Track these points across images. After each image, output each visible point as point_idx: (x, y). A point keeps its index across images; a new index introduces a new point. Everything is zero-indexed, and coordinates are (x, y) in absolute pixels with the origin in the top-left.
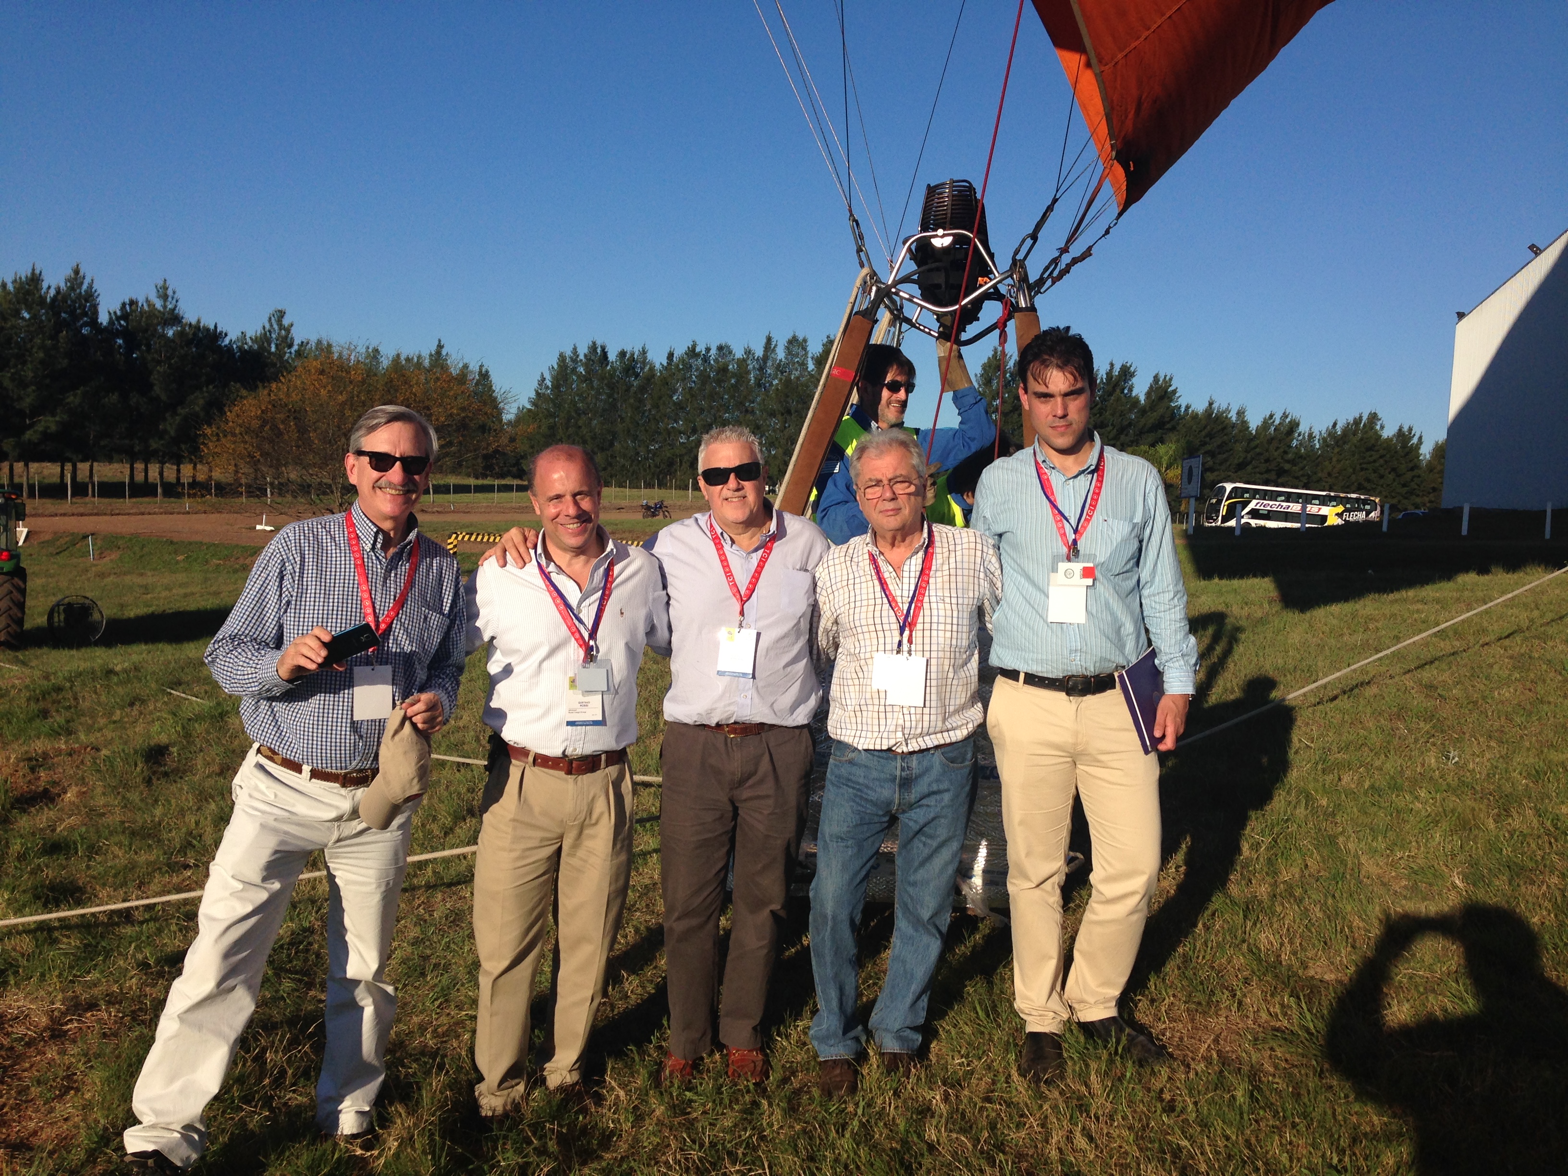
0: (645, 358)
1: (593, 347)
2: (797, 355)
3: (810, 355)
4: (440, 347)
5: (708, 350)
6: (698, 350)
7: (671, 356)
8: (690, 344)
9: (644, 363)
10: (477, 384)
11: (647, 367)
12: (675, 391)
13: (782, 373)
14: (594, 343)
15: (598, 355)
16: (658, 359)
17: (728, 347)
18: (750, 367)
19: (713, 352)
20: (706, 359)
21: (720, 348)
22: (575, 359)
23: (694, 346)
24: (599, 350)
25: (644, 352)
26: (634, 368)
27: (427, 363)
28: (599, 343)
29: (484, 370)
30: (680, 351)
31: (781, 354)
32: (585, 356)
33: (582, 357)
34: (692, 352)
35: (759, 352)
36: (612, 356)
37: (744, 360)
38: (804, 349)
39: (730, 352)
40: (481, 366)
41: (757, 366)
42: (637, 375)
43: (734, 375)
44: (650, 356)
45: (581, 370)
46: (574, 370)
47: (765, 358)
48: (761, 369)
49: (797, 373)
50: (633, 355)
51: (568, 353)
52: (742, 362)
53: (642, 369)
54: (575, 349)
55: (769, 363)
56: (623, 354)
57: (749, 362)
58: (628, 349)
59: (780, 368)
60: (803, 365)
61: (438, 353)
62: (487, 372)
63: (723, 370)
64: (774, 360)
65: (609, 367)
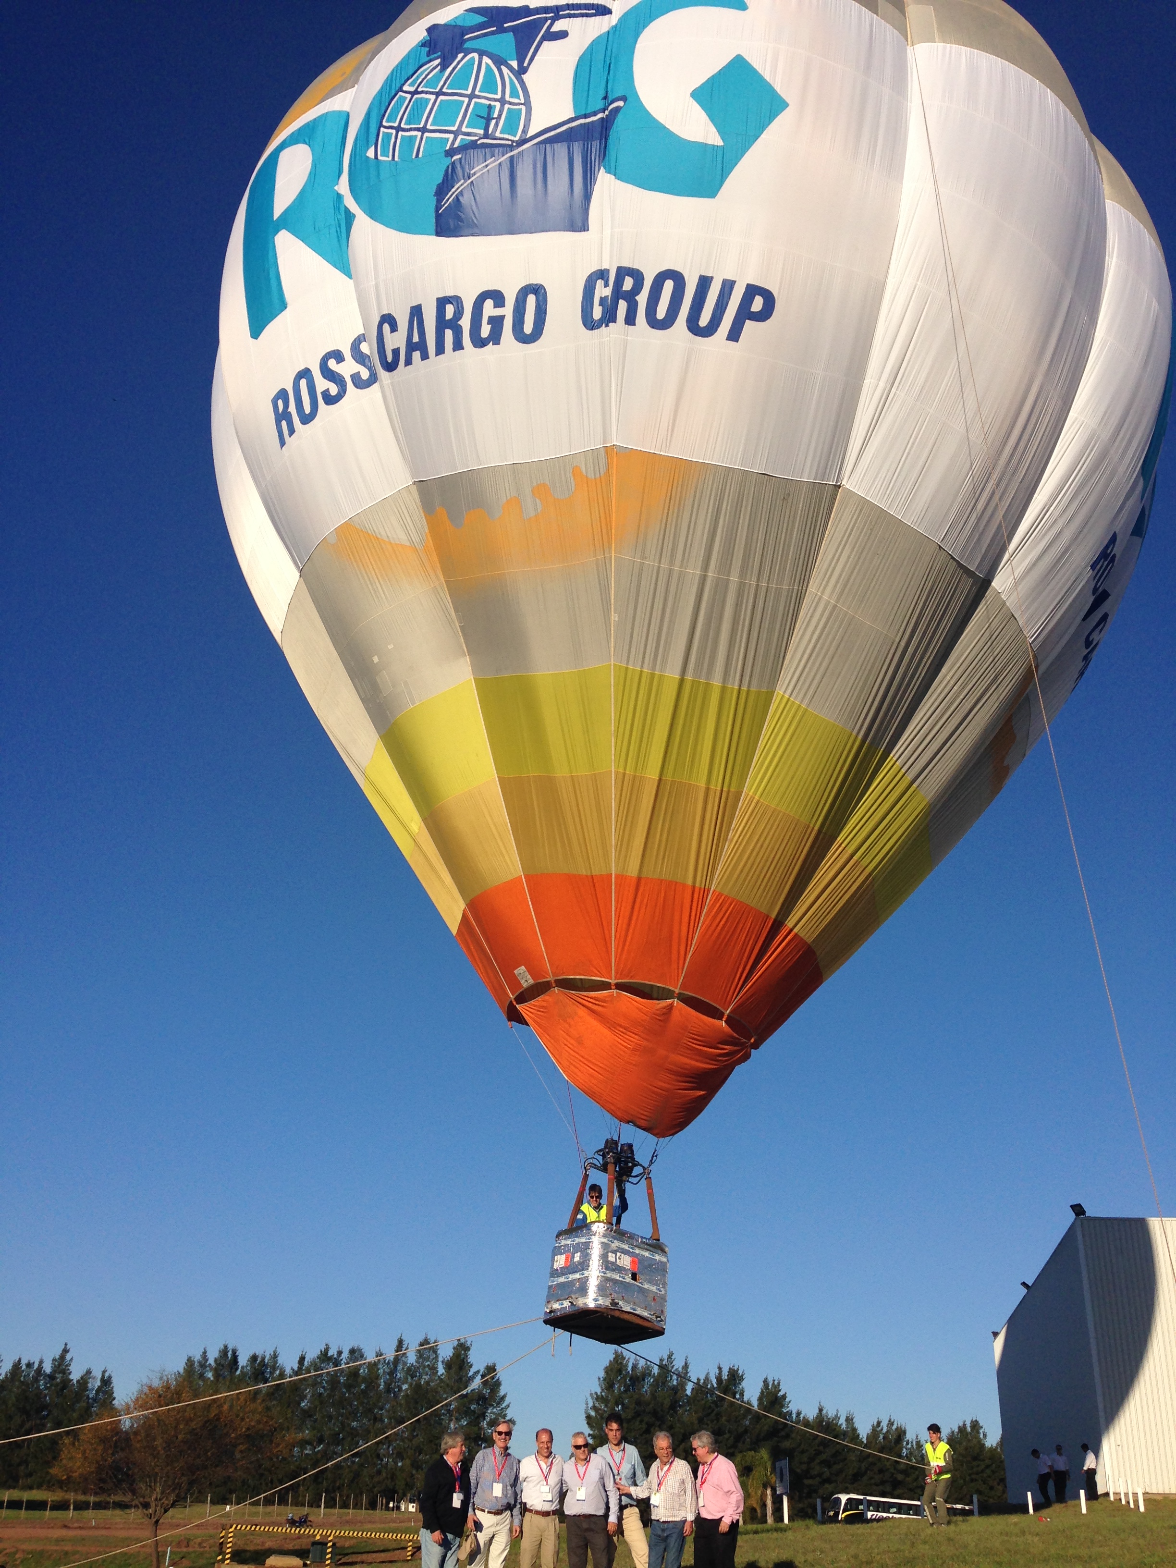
0: (276, 1362)
1: (224, 1352)
2: (427, 1359)
3: (440, 1359)
4: (65, 1351)
5: (340, 1353)
6: (330, 1354)
7: (302, 1359)
8: (323, 1348)
9: (274, 1368)
10: (98, 1391)
11: (278, 1372)
12: (303, 1398)
13: (412, 1378)
14: (226, 1347)
15: (228, 1360)
16: (288, 1362)
17: (360, 1350)
18: (381, 1371)
19: (345, 1355)
20: (337, 1363)
21: (352, 1351)
22: (203, 1364)
23: (327, 1350)
24: (230, 1355)
25: (275, 1356)
26: (263, 1373)
27: (48, 1368)
28: (230, 1347)
29: (107, 1375)
30: (312, 1355)
31: (412, 1358)
32: (216, 1360)
33: (211, 1361)
34: (324, 1357)
35: (390, 1355)
36: (243, 1361)
37: (375, 1364)
38: (435, 1352)
39: (362, 1356)
40: (104, 1372)
41: (387, 1370)
42: (266, 1380)
43: (364, 1380)
44: (280, 1361)
45: (210, 1375)
46: (201, 1376)
47: (397, 1360)
48: (392, 1373)
49: (427, 1378)
50: (263, 1358)
51: (197, 1357)
52: (373, 1366)
53: (272, 1373)
54: (205, 1353)
55: (400, 1367)
56: (254, 1358)
57: (380, 1366)
58: (259, 1353)
59: (411, 1372)
60: (434, 1369)
61: (62, 1357)
62: (110, 1377)
63: (354, 1375)
64: (405, 1363)
65: (238, 1372)
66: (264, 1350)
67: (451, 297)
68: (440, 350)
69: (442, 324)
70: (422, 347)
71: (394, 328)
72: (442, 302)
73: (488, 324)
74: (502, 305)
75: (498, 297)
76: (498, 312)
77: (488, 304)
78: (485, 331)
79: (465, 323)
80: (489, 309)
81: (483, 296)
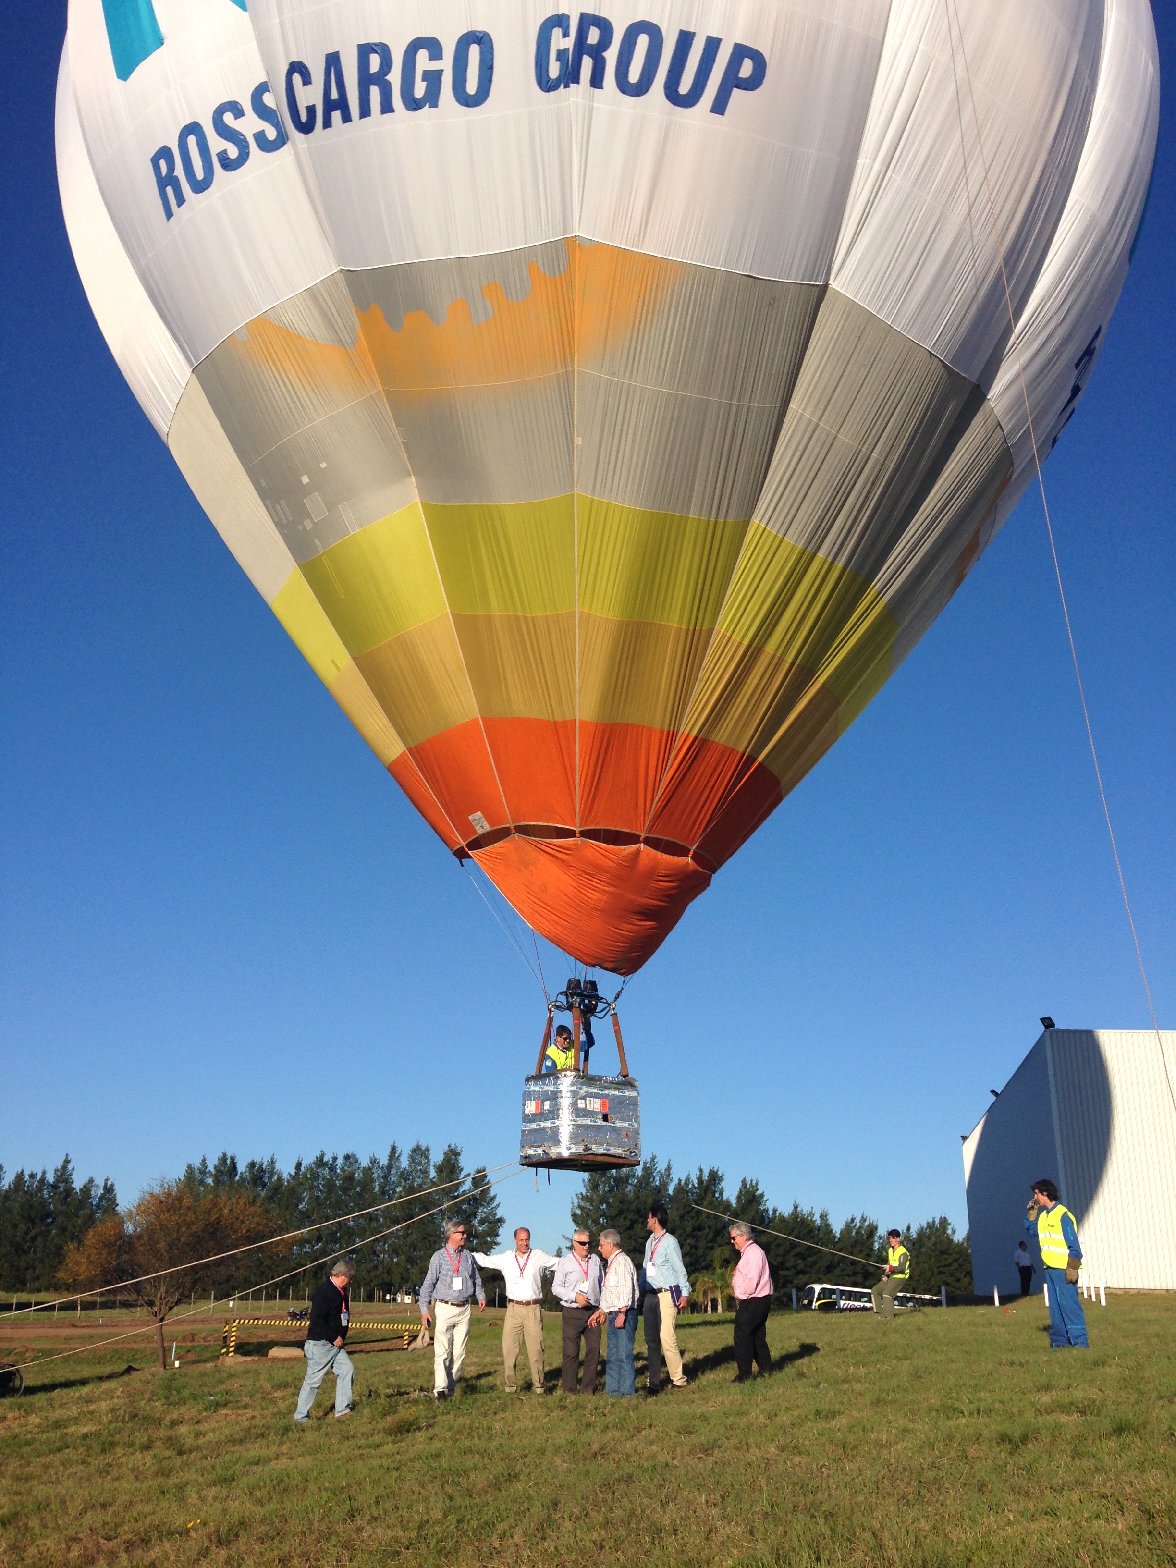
0: (274, 1168)
1: (224, 1159)
2: (420, 1164)
3: (432, 1163)
4: (67, 1162)
5: (335, 1159)
6: (325, 1159)
7: (299, 1165)
8: (318, 1154)
9: (272, 1173)
10: (101, 1199)
11: (276, 1177)
12: (301, 1200)
13: (406, 1181)
14: (225, 1155)
15: (227, 1167)
16: (286, 1169)
17: (354, 1156)
18: (375, 1175)
19: (340, 1161)
20: (332, 1168)
21: (347, 1157)
22: (203, 1171)
23: (322, 1156)
24: (228, 1162)
25: (272, 1162)
26: (261, 1178)
27: (51, 1178)
28: (229, 1155)
29: (109, 1183)
30: (308, 1161)
31: (405, 1163)
32: (215, 1167)
33: (211, 1168)
34: (320, 1162)
35: (384, 1161)
36: (242, 1167)
37: (370, 1169)
38: (427, 1157)
39: (356, 1161)
40: (107, 1180)
41: (382, 1174)
42: (264, 1185)
43: (359, 1183)
44: (278, 1166)
45: (210, 1181)
46: (202, 1182)
47: (390, 1167)
48: (386, 1177)
49: (420, 1181)
50: (261, 1165)
51: (197, 1164)
52: (368, 1171)
53: (270, 1178)
54: (204, 1160)
55: (394, 1171)
56: (252, 1165)
57: (374, 1170)
58: (257, 1159)
59: (404, 1176)
60: (426, 1172)
61: (64, 1167)
62: (112, 1185)
63: (349, 1179)
64: (399, 1168)
65: (237, 1178)
66: (262, 1157)
67: (376, 44)
68: (365, 112)
69: (366, 79)
70: (342, 105)
71: (307, 81)
72: (365, 51)
73: (423, 80)
74: (440, 57)
75: (433, 47)
76: (435, 65)
77: (422, 55)
78: (420, 89)
79: (395, 77)
80: (423, 62)
81: (416, 45)
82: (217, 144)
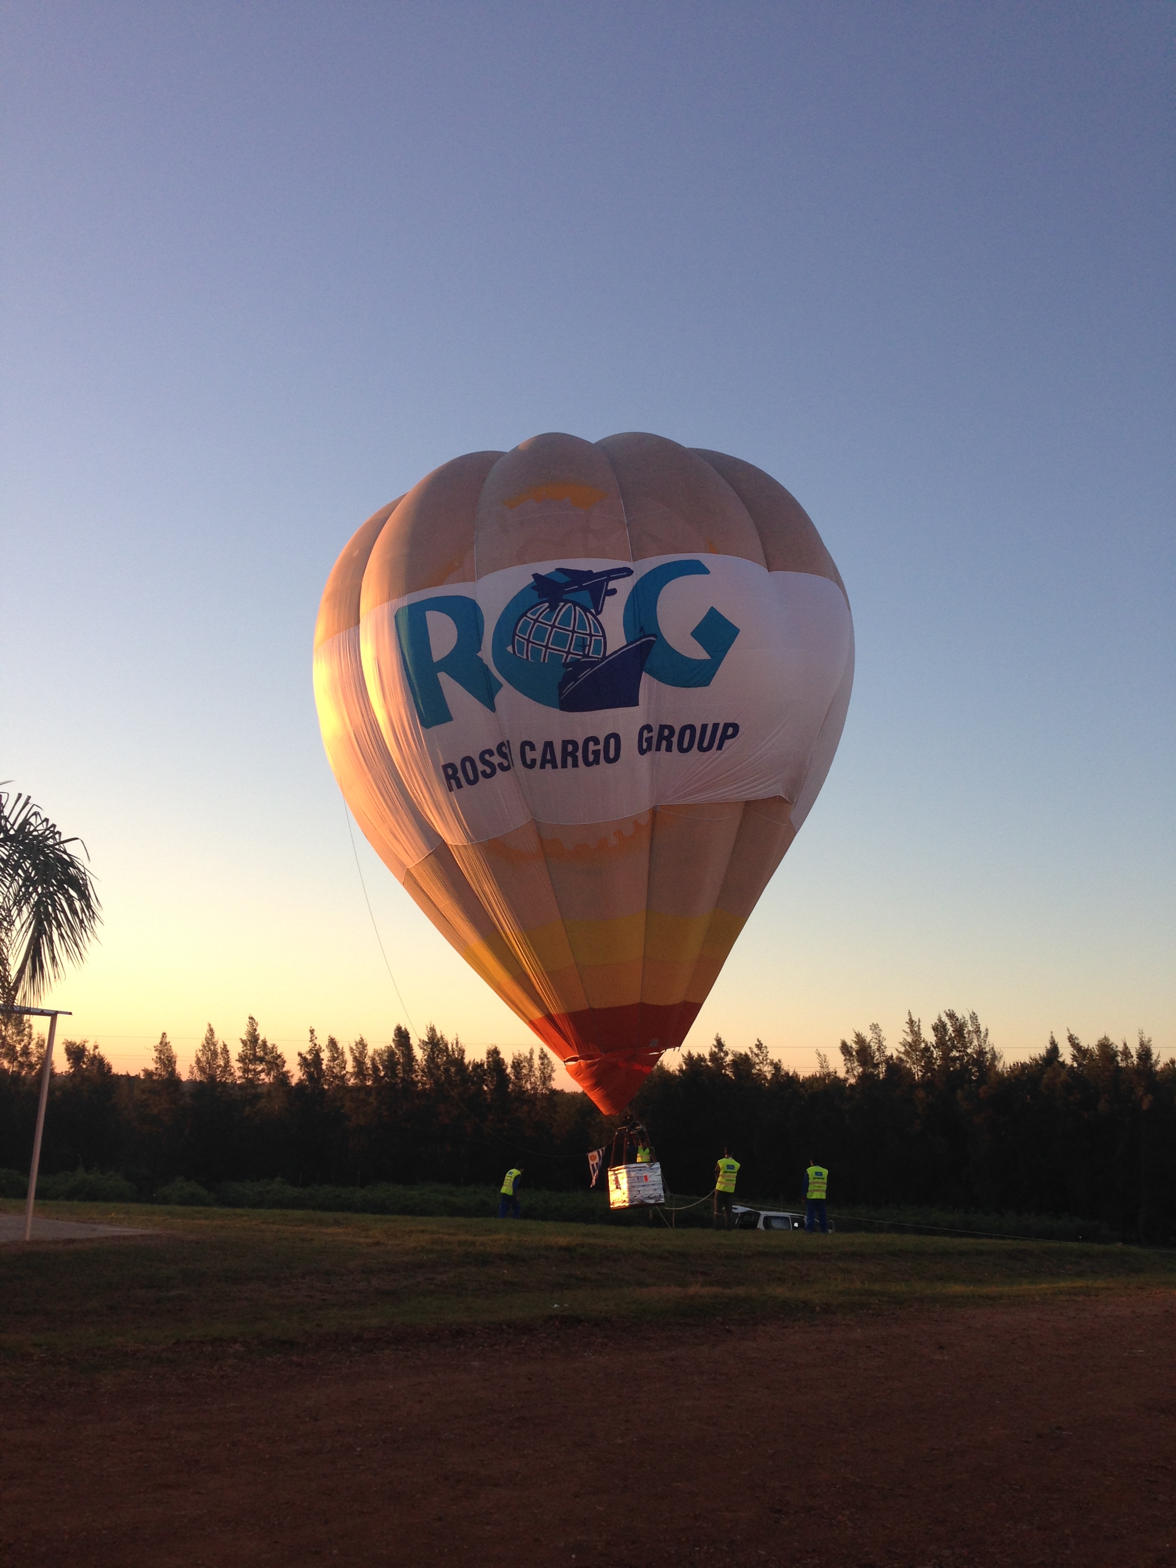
67: (569, 740)
68: (564, 765)
69: (565, 752)
70: (552, 761)
71: (533, 749)
72: (565, 743)
73: (592, 754)
74: (599, 744)
75: (596, 741)
76: (597, 748)
77: (591, 744)
78: (591, 758)
79: (579, 754)
80: (592, 746)
81: (587, 741)
82: (481, 767)
